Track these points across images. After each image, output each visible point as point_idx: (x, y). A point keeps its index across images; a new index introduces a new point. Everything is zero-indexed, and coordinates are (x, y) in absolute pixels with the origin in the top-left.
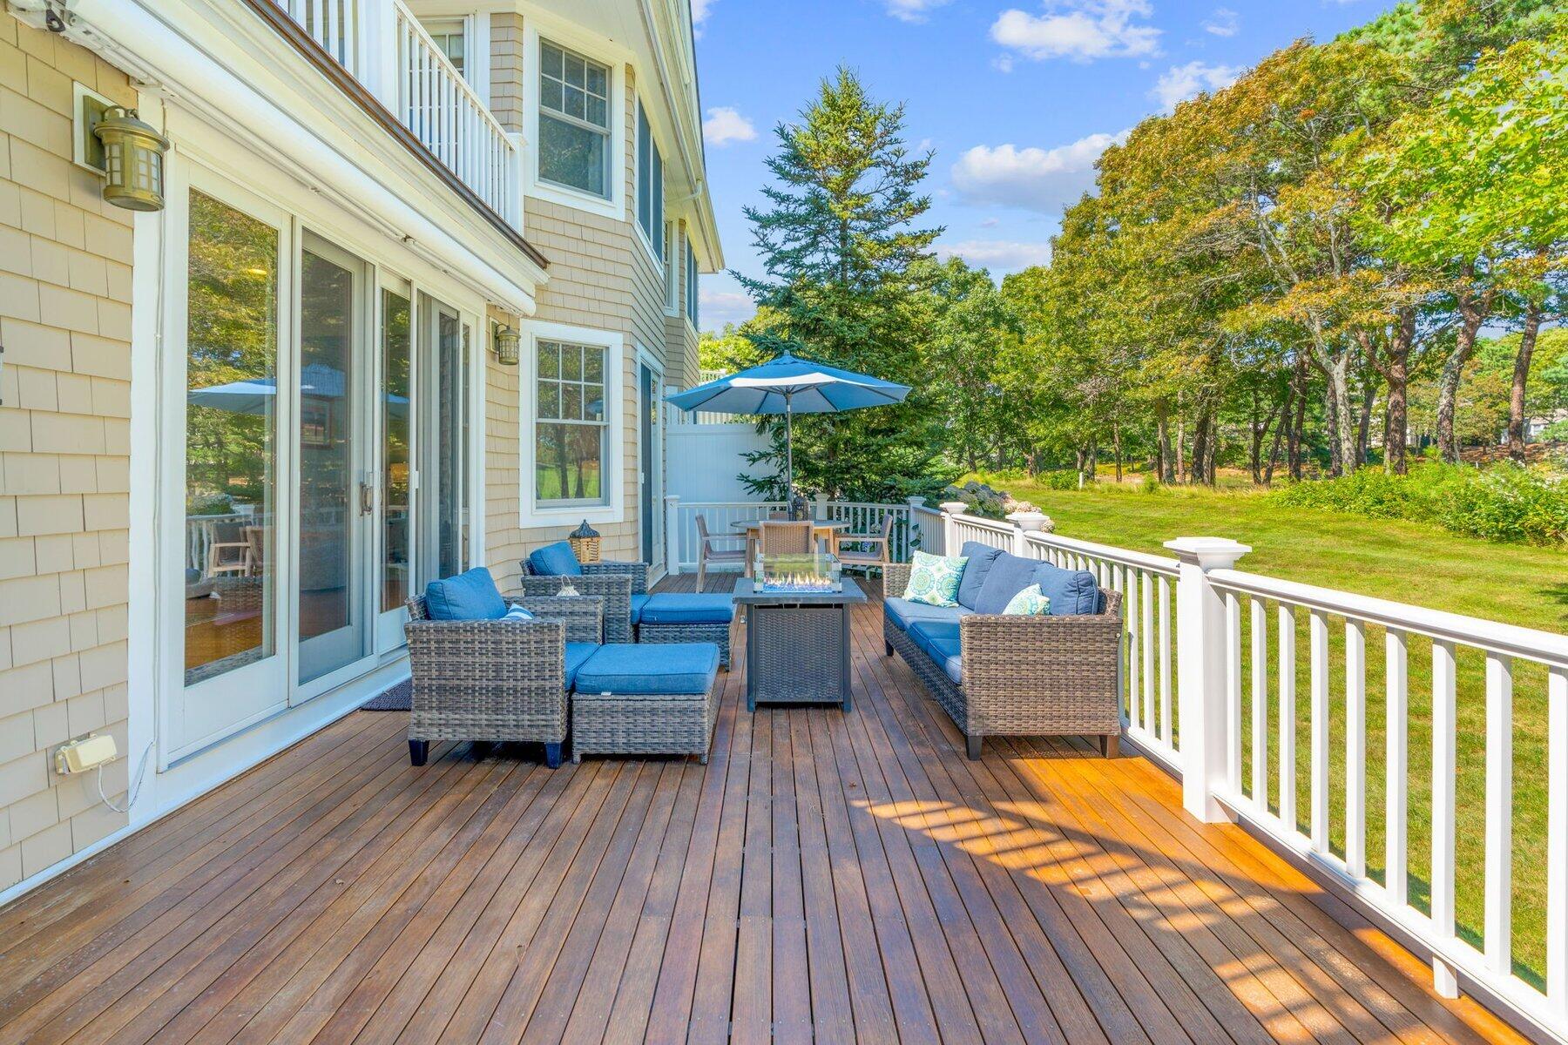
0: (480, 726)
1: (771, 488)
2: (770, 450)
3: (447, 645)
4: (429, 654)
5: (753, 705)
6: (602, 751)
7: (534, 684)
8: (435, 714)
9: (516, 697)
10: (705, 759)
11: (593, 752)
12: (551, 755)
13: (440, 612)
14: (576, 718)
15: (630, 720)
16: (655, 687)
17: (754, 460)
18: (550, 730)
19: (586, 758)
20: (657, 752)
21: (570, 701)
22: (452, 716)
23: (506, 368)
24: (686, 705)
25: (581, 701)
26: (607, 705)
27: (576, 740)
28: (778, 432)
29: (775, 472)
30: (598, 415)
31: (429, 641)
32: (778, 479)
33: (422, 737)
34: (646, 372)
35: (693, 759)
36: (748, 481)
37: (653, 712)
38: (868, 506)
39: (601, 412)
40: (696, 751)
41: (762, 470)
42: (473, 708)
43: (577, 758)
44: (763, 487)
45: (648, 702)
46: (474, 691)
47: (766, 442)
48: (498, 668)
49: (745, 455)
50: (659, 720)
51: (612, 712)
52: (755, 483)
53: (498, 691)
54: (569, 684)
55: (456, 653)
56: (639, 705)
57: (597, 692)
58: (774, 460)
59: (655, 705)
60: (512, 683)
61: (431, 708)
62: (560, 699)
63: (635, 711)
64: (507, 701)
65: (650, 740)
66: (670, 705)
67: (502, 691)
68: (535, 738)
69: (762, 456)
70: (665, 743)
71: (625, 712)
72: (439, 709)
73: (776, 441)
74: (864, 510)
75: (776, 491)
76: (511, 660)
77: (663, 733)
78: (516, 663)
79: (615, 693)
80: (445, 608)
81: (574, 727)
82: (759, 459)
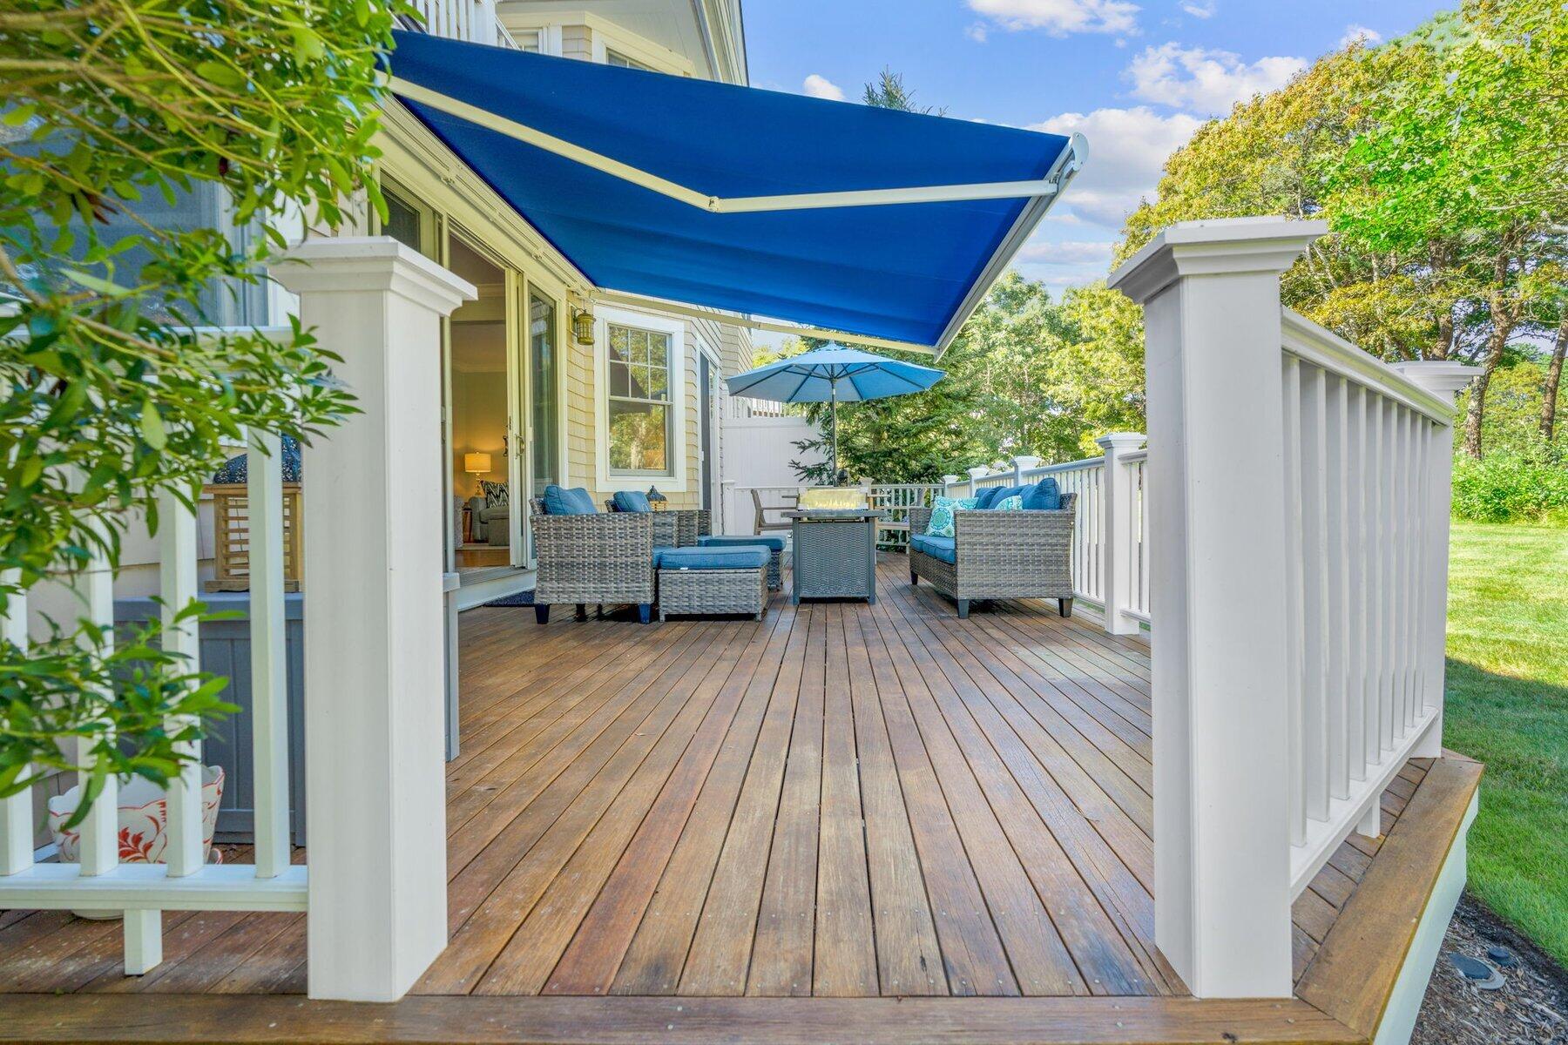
0: (589, 593)
1: (820, 475)
2: (819, 439)
3: (563, 532)
4: (549, 538)
5: (798, 600)
6: (682, 612)
7: (630, 560)
8: (555, 584)
9: (616, 570)
10: (759, 617)
11: (675, 613)
12: (645, 613)
13: (554, 508)
14: (661, 587)
15: (703, 588)
16: (721, 562)
17: (804, 448)
18: (642, 594)
19: (670, 618)
20: (723, 612)
21: (657, 575)
22: (567, 585)
23: (582, 348)
24: (745, 576)
25: (665, 575)
26: (685, 577)
27: (662, 604)
28: (828, 421)
29: (823, 458)
30: (663, 395)
31: (549, 528)
32: (826, 466)
33: (546, 601)
34: (705, 362)
35: (749, 617)
36: (799, 468)
37: (720, 582)
38: (908, 487)
39: (666, 393)
40: (752, 611)
41: (812, 458)
42: (584, 579)
43: (662, 618)
44: (813, 473)
45: (714, 575)
46: (584, 566)
47: (815, 432)
48: (602, 548)
49: (795, 443)
50: (725, 588)
51: (689, 583)
52: (806, 469)
53: (603, 566)
54: (655, 563)
55: (570, 537)
56: (709, 576)
57: (677, 567)
58: (823, 447)
59: (721, 576)
60: (612, 560)
61: (552, 579)
62: (648, 573)
63: (706, 582)
64: (609, 573)
65: (718, 603)
66: (733, 576)
67: (606, 566)
68: (631, 601)
69: (812, 444)
70: (730, 606)
71: (699, 582)
72: (558, 581)
73: (824, 428)
74: (904, 491)
75: (825, 476)
76: (612, 542)
77: (727, 597)
78: (616, 544)
79: (691, 567)
80: (559, 506)
81: (660, 594)
82: (809, 447)
